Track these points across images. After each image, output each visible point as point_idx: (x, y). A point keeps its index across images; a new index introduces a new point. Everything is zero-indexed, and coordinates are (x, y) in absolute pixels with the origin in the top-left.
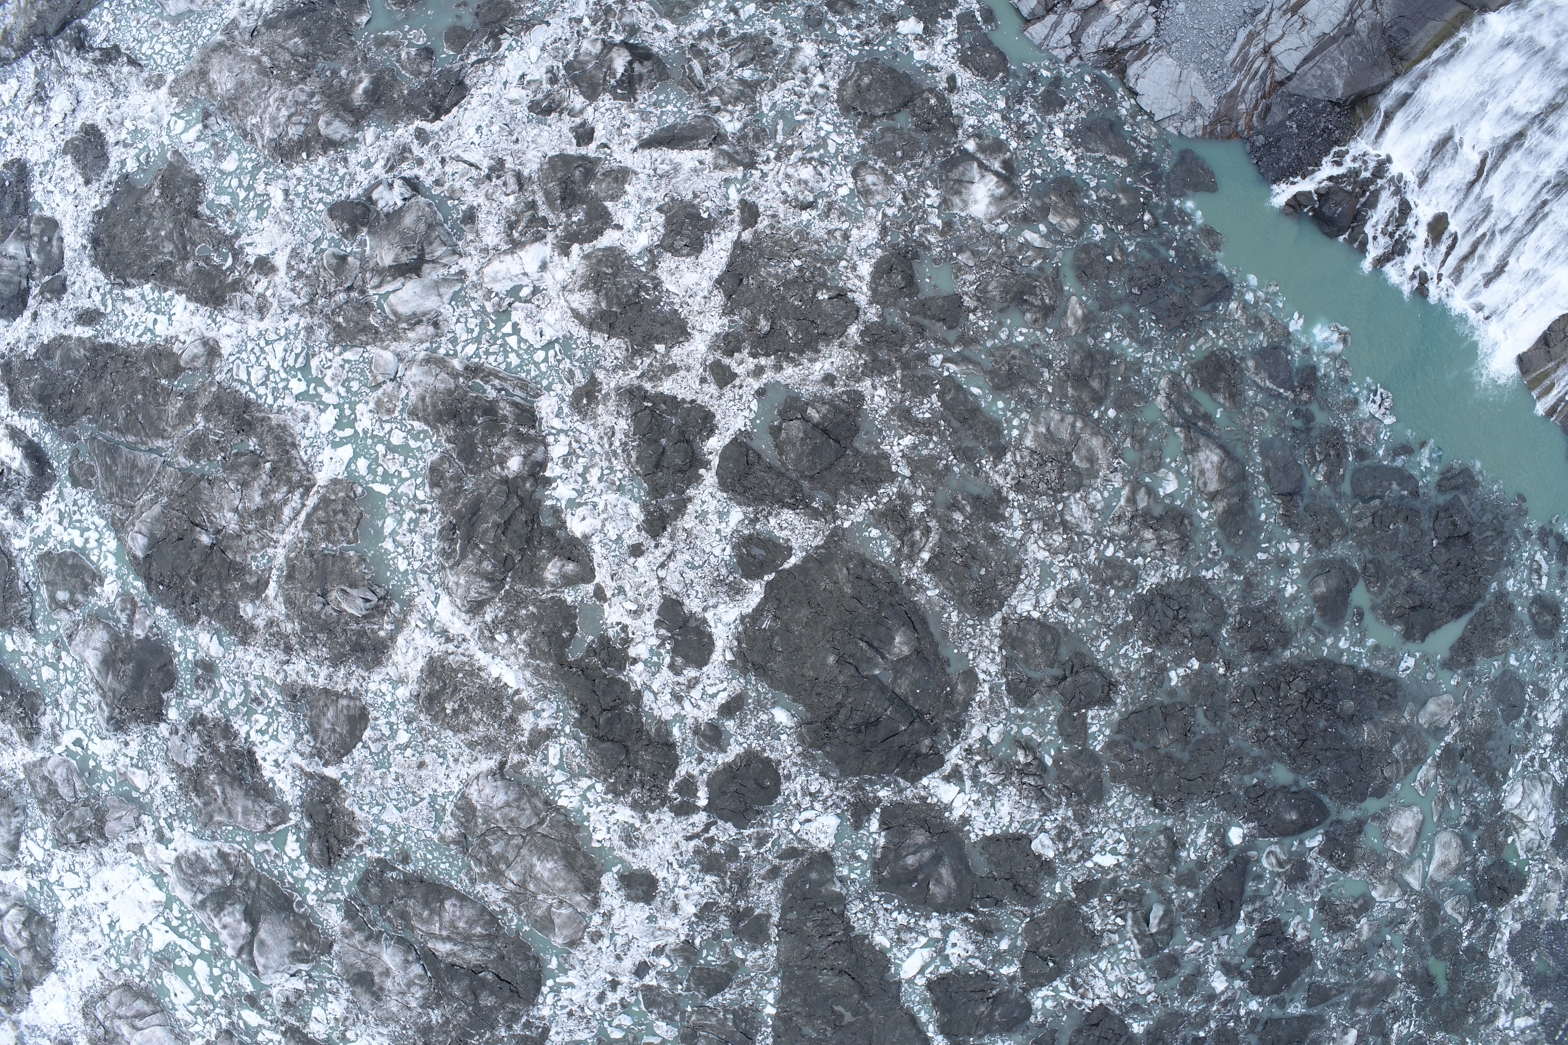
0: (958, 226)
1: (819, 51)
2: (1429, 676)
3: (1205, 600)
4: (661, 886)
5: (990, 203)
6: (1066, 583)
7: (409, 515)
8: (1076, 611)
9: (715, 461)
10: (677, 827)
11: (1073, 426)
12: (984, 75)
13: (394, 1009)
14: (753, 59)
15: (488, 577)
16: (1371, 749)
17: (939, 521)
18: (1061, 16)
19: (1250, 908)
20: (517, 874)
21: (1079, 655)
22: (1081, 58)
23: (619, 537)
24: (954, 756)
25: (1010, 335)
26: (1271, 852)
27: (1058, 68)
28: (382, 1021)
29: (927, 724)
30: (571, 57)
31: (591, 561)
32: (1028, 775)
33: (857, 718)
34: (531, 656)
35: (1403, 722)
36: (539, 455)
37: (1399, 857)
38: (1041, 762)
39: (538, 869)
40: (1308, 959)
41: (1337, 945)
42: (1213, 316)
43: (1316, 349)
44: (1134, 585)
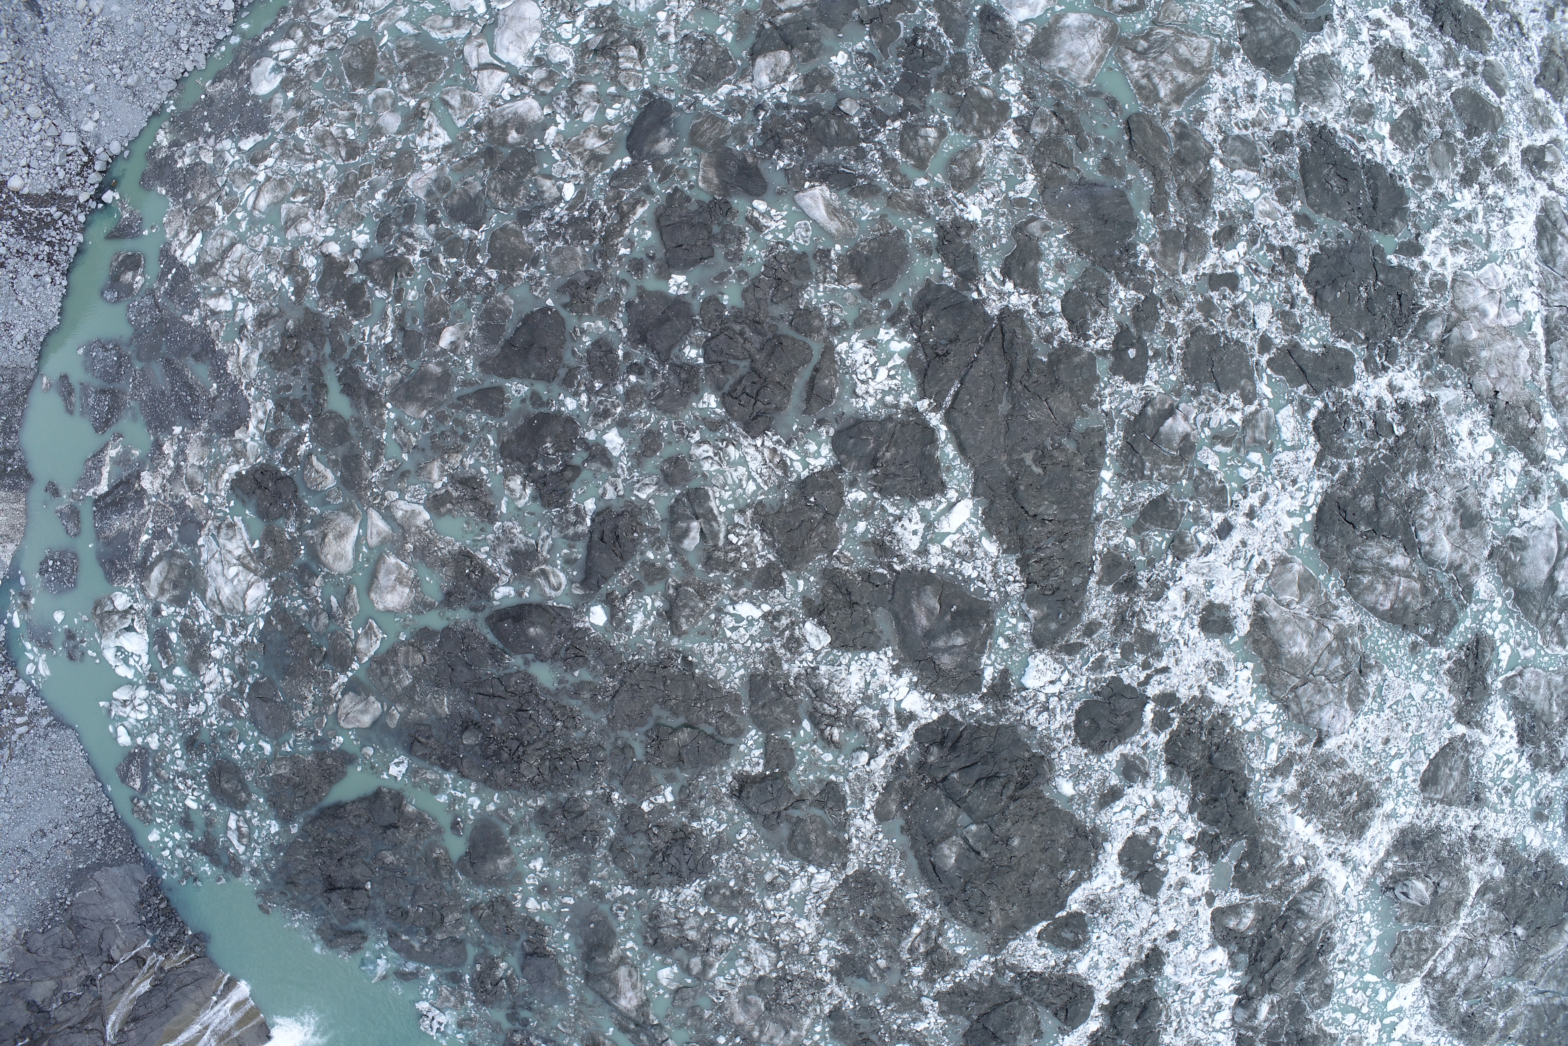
2: (370, 751)
3: (632, 866)
4: (1196, 620)
6: (779, 896)
9: (1095, 1012)
10: (1175, 681)
11: (761, 1032)
13: (1448, 489)
15: (1302, 914)
16: (438, 686)
17: (899, 959)
19: (580, 528)
20: (1324, 638)
21: (769, 827)
23: (1185, 947)
24: (905, 740)
26: (556, 590)
28: (1459, 474)
29: (930, 775)
31: (1213, 927)
32: (830, 715)
33: (997, 786)
34: (1278, 848)
35: (400, 709)
36: (1241, 1015)
37: (398, 556)
38: (815, 724)
39: (1305, 644)
40: (505, 451)
41: (469, 461)
44: (708, 888)
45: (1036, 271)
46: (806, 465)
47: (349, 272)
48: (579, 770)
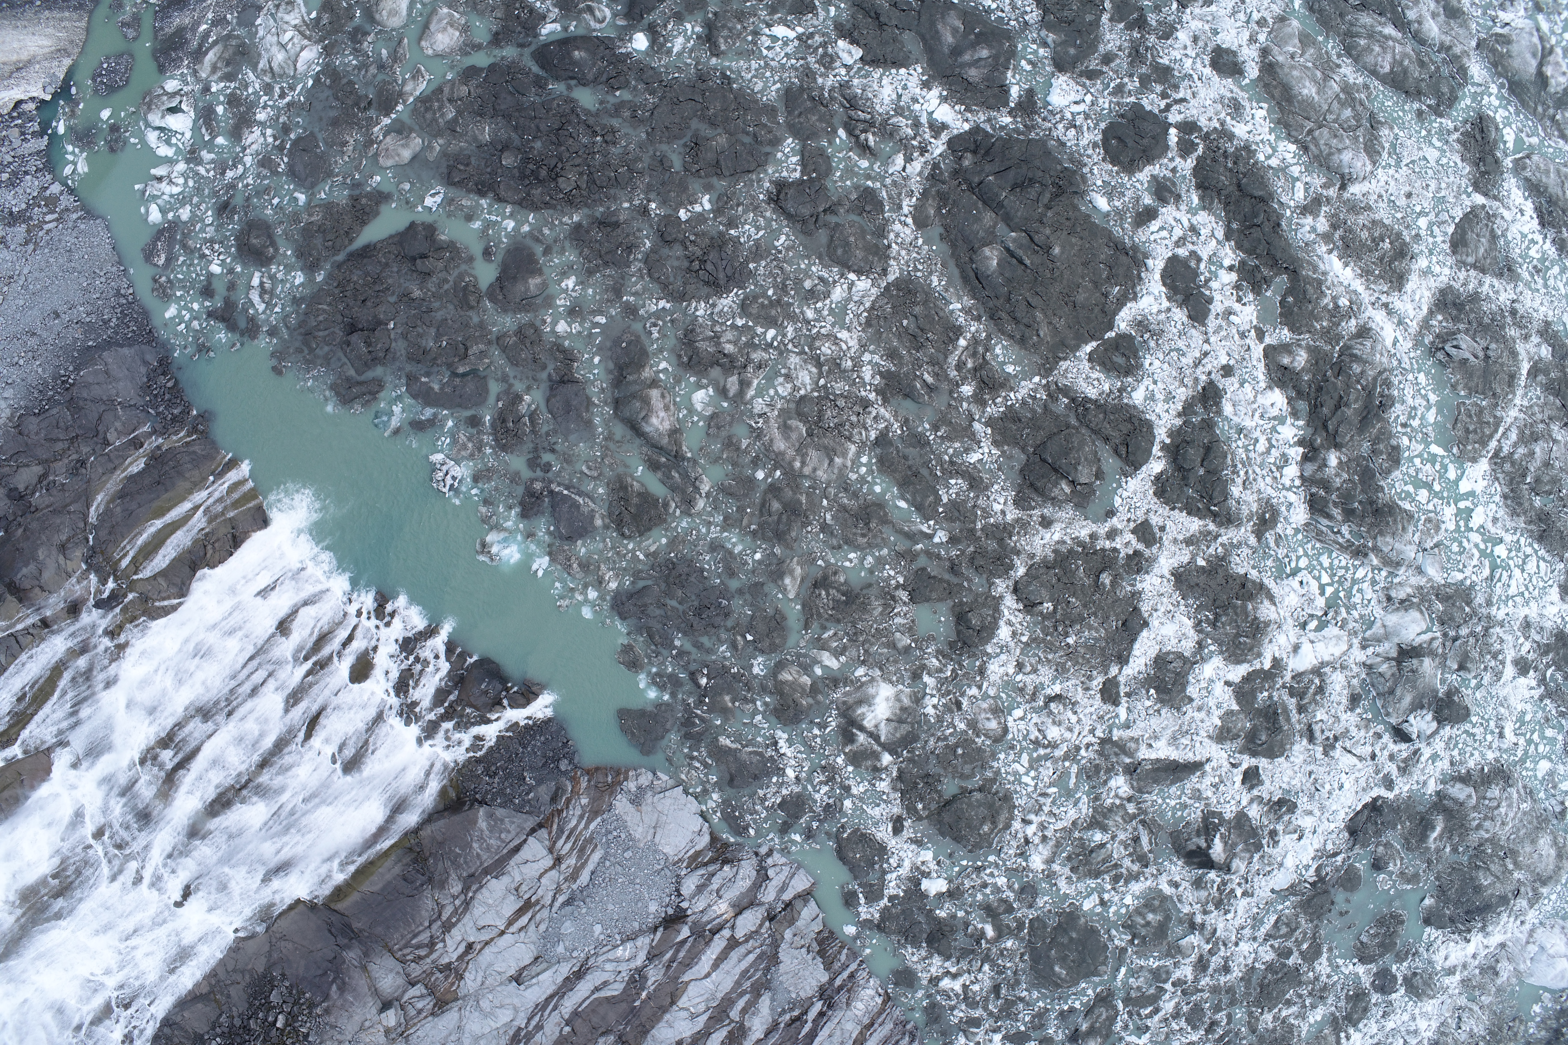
0: (906, 675)
1: (1026, 860)
2: (407, 186)
3: (667, 278)
4: (1207, 60)
5: (874, 697)
6: (819, 305)
7: (1415, 423)
8: (810, 277)
9: (1156, 450)
10: (1195, 112)
11: (803, 463)
12: (863, 835)
14: (1092, 851)
15: (1356, 358)
16: (481, 116)
17: (947, 376)
18: (778, 898)
20: (1331, 87)
21: (807, 233)
22: (756, 854)
23: (1242, 385)
24: (939, 147)
25: (862, 560)
26: (601, 22)
27: (781, 843)
29: (965, 181)
30: (1256, 857)
31: (1266, 365)
32: (865, 121)
33: (1033, 193)
34: (1320, 283)
35: (441, 141)
36: (1310, 468)
37: (450, 7)
38: (850, 132)
39: (1314, 90)
42: (637, 575)
43: (519, 537)
44: (746, 298)
48: (617, 182)
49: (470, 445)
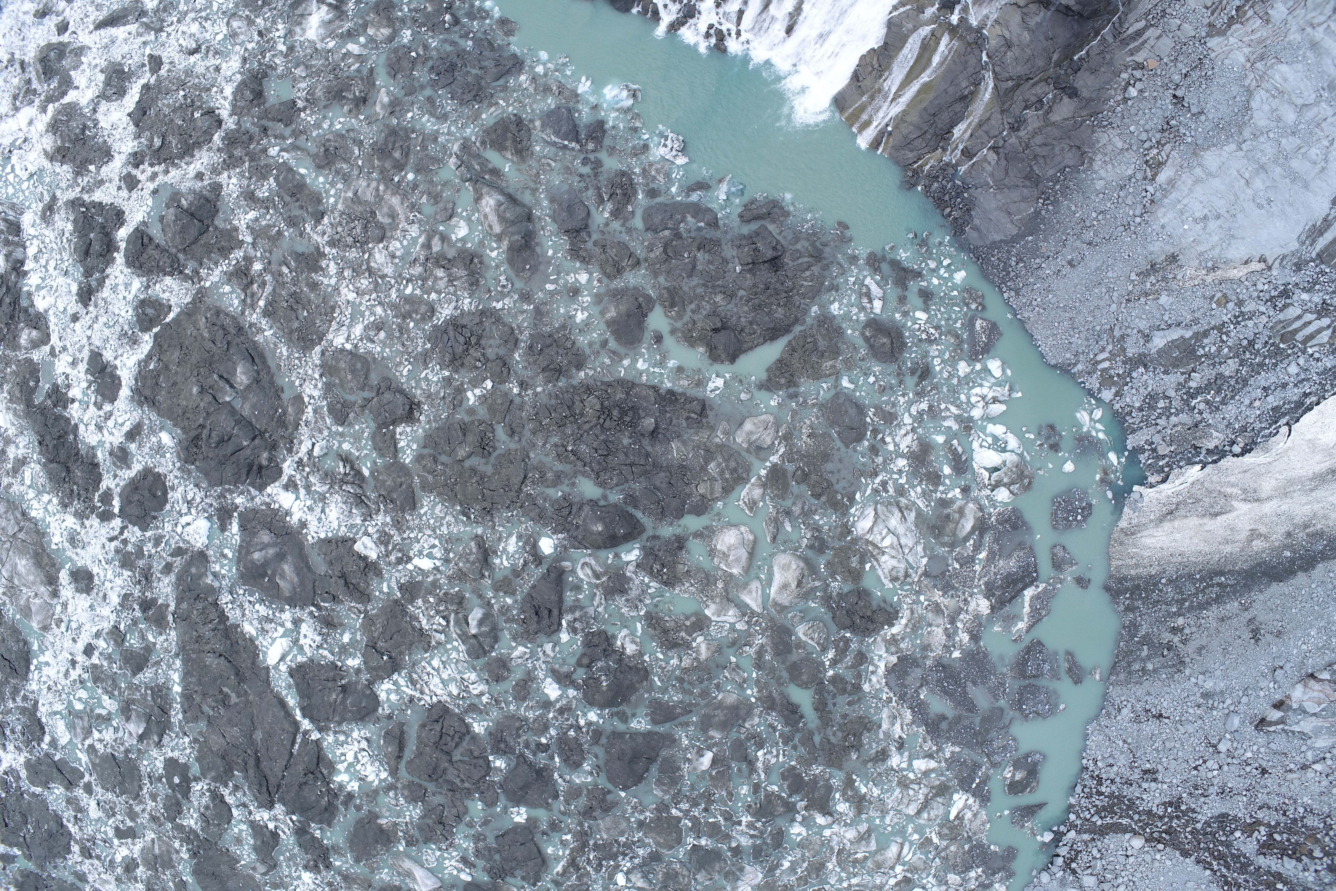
0: (298, 48)
2: (743, 396)
3: (498, 329)
4: (96, 581)
6: (372, 319)
9: (123, 245)
10: (103, 531)
11: (377, 190)
16: (683, 466)
17: (273, 276)
19: (570, 617)
20: (8, 571)
21: (386, 379)
24: (288, 467)
25: (331, 125)
26: (585, 564)
29: (266, 440)
31: (48, 328)
33: (215, 437)
34: (11, 401)
35: (718, 440)
36: (18, 255)
37: (731, 575)
38: (359, 473)
39: (19, 566)
40: (644, 673)
41: (674, 662)
42: (505, 88)
43: (605, 105)
44: (431, 318)
45: (254, 837)
46: (395, 683)
47: (803, 804)
48: (549, 410)
49: (653, 173)
